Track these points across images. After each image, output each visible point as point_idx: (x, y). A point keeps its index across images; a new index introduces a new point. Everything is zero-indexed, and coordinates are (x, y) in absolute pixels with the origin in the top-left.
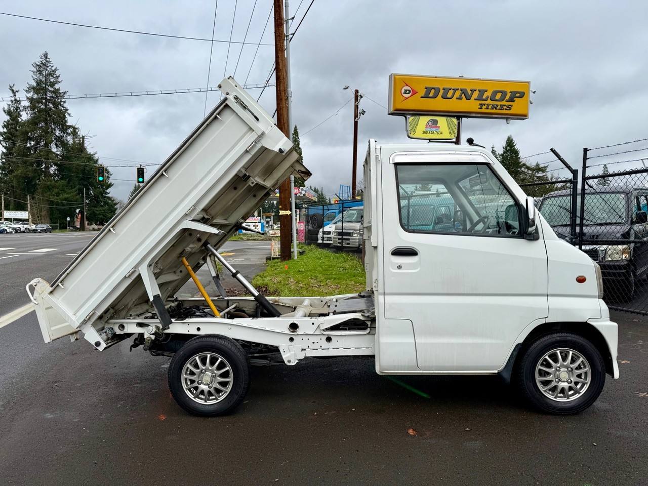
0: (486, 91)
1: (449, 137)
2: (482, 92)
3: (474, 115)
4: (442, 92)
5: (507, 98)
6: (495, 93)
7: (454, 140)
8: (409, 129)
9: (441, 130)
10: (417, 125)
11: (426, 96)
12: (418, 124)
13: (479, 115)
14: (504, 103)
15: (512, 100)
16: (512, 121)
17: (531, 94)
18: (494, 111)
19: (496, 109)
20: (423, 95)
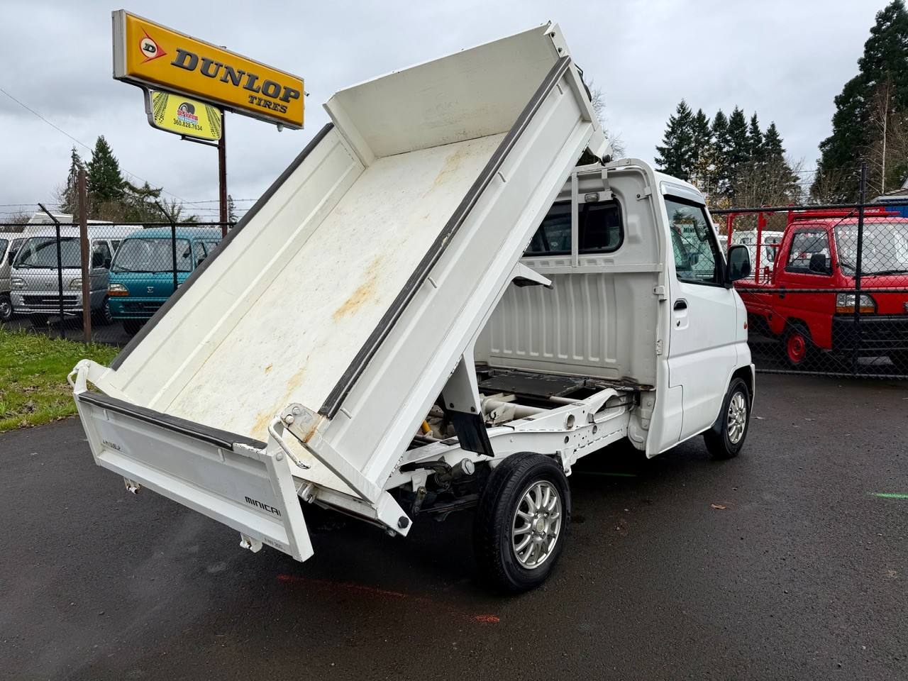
0: (257, 79)
1: (209, 136)
2: (253, 78)
3: (242, 110)
4: (200, 63)
5: (281, 95)
6: (268, 84)
7: (217, 142)
8: (154, 111)
9: (199, 123)
10: (165, 108)
11: (179, 64)
12: (165, 106)
13: (249, 112)
14: (277, 101)
15: (286, 99)
16: (285, 130)
17: (305, 96)
18: (266, 110)
19: (269, 108)
20: (174, 61)
